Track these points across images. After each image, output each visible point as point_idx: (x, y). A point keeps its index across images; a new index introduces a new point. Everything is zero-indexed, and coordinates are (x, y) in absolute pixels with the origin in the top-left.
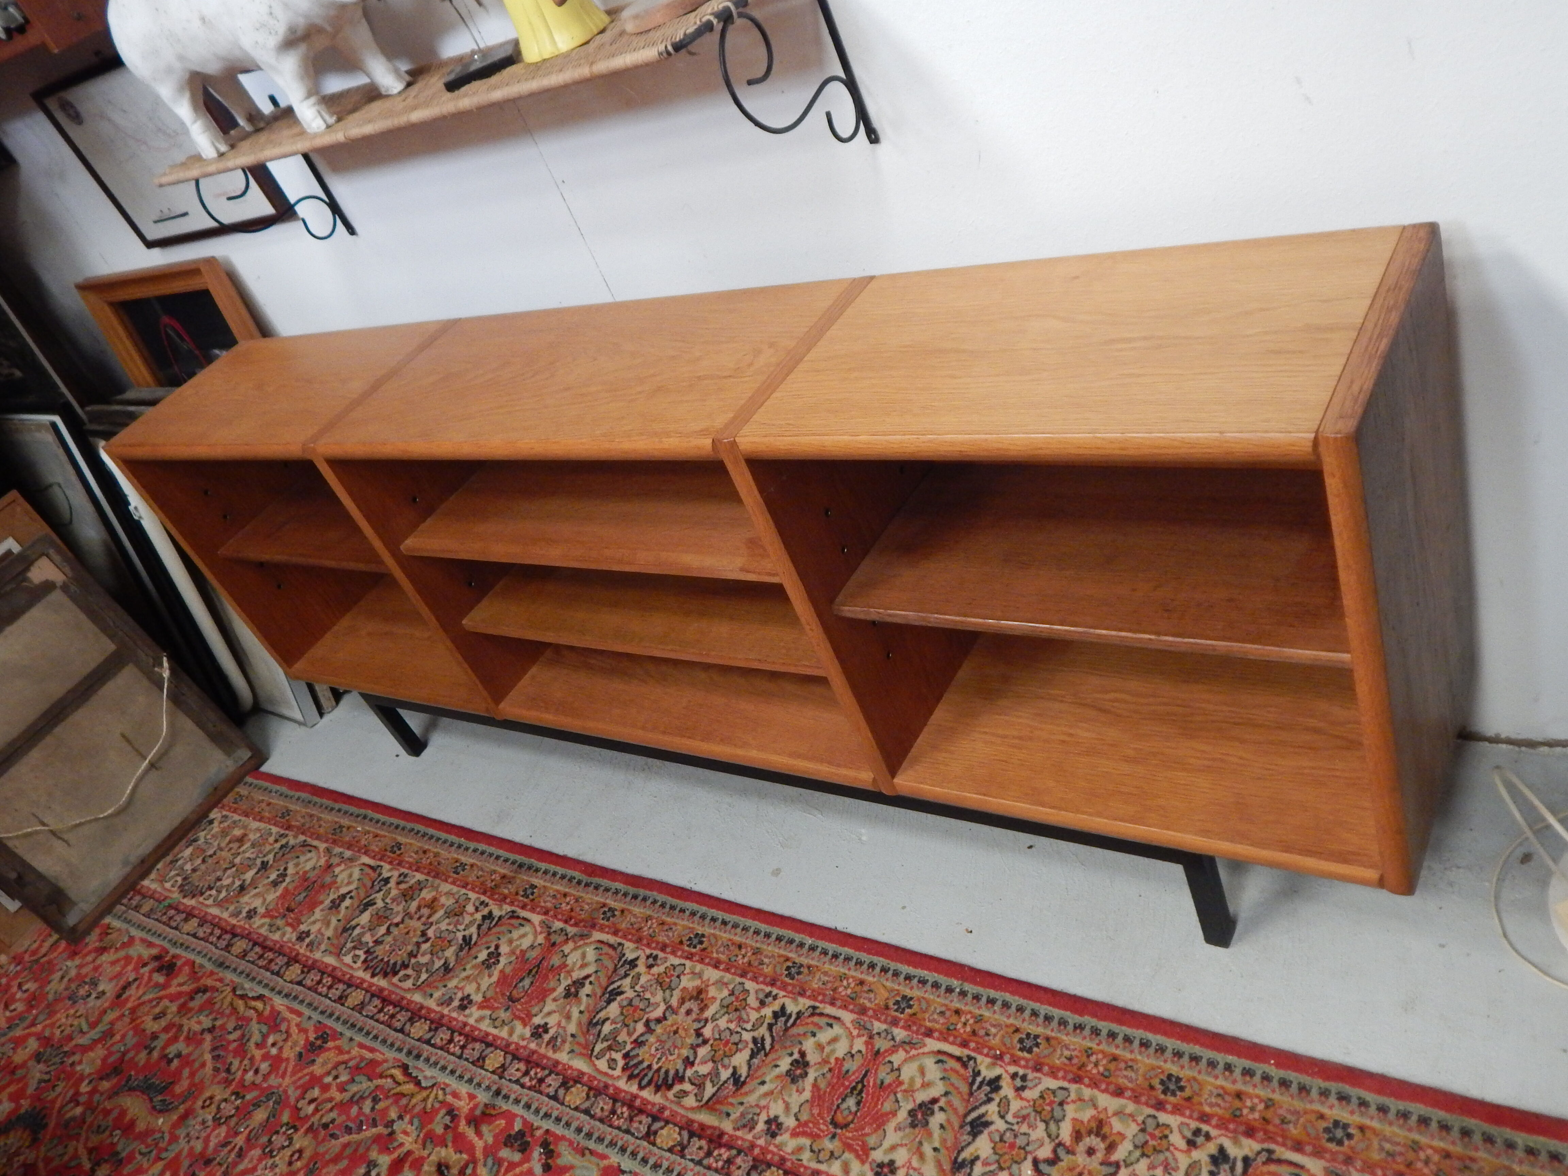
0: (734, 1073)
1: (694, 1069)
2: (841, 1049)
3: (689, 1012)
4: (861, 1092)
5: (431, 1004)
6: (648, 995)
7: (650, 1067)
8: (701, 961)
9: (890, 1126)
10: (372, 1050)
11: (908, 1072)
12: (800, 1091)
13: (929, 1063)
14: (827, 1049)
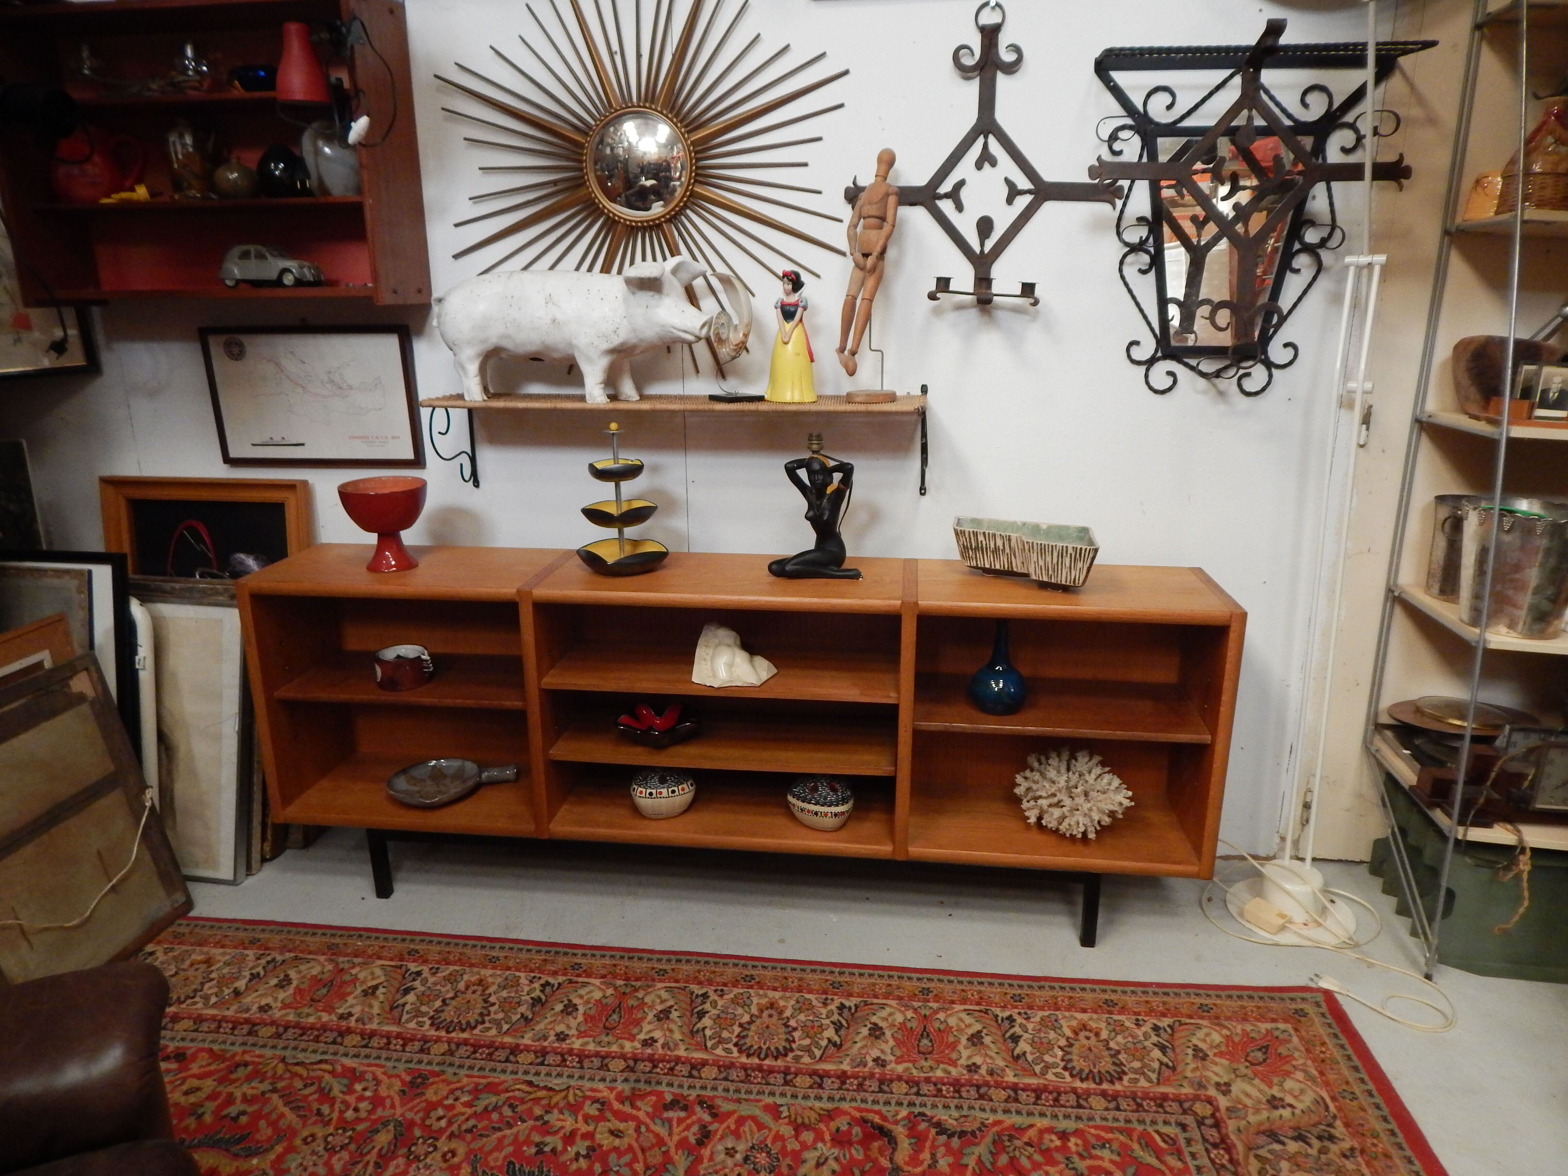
0: (829, 1040)
1: (797, 1043)
2: (899, 1018)
3: (770, 1016)
4: (928, 1036)
5: (527, 1041)
6: (730, 1011)
7: (760, 1048)
8: (762, 988)
9: (961, 1048)
10: (484, 1077)
11: (952, 1021)
12: (887, 1042)
13: (963, 1015)
14: (890, 1019)
